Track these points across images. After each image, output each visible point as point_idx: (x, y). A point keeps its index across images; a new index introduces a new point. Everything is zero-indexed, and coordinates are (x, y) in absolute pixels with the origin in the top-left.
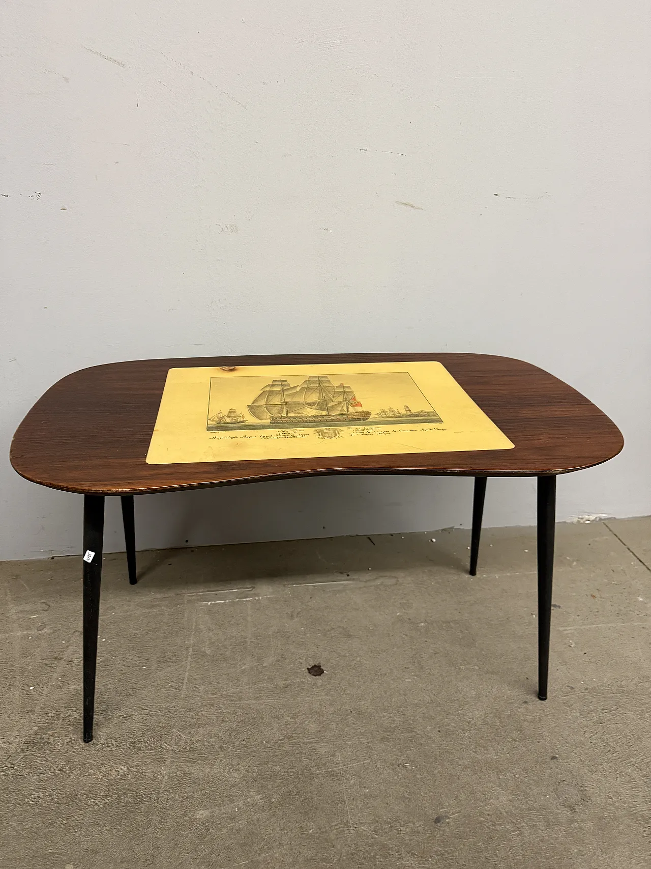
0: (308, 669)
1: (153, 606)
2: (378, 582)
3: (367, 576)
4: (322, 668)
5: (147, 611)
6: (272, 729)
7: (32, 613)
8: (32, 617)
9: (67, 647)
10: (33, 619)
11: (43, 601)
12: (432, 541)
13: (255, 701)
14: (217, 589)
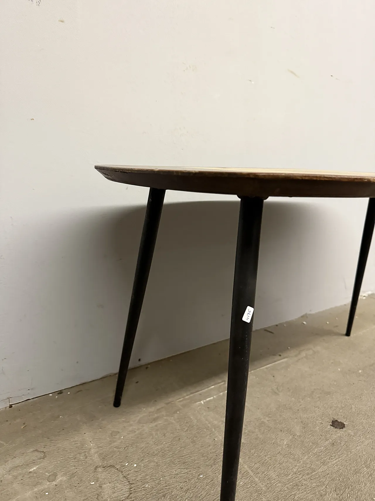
0: (330, 425)
1: (155, 420)
2: (303, 354)
3: (292, 353)
4: (339, 421)
5: (153, 425)
6: (365, 484)
7: (28, 465)
8: (31, 470)
9: (101, 487)
10: (35, 472)
11: (32, 450)
12: (304, 324)
13: (326, 467)
14: (197, 390)
